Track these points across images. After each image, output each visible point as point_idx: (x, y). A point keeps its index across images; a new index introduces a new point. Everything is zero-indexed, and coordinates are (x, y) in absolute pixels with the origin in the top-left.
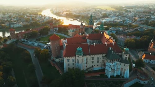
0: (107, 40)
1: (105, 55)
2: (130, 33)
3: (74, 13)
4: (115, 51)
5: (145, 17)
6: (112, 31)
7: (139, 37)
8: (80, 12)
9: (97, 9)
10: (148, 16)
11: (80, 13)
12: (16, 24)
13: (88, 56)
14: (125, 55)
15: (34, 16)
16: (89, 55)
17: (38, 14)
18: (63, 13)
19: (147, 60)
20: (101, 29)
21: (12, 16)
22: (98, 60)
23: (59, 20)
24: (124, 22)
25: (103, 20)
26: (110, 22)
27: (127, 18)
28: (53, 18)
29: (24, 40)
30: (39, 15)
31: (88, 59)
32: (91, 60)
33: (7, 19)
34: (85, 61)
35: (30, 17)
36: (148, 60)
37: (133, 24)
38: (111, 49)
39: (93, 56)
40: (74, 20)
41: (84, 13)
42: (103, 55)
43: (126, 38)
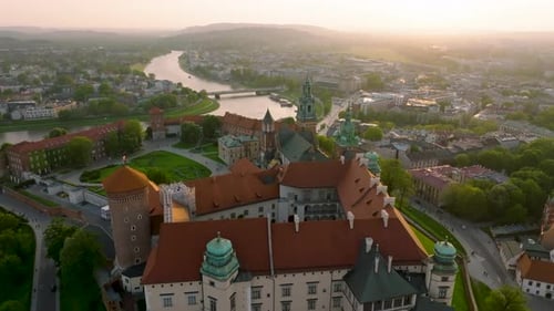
0: (363, 198)
1: (344, 272)
2: (464, 155)
3: (261, 72)
4: (390, 259)
5: (523, 91)
6: (395, 144)
7: (504, 171)
8: (283, 66)
9: (349, 56)
10: (535, 86)
11: (284, 70)
12: (33, 105)
13: (262, 281)
14: (439, 278)
15: (112, 76)
16: (266, 272)
17: (127, 72)
18: (222, 69)
19: (538, 285)
20: (344, 138)
21: (29, 76)
22: (313, 297)
23: (203, 94)
24: (442, 109)
25: (366, 100)
26: (391, 105)
27: (455, 94)
28: (180, 84)
29: (32, 177)
30: (130, 76)
31: (264, 293)
32: (279, 298)
33: (7, 88)
34: (249, 302)
35: (98, 80)
36: (544, 285)
37: (477, 116)
38: (374, 246)
39: (289, 278)
40: (258, 94)
41: (298, 70)
42: (335, 273)
43: (450, 176)
